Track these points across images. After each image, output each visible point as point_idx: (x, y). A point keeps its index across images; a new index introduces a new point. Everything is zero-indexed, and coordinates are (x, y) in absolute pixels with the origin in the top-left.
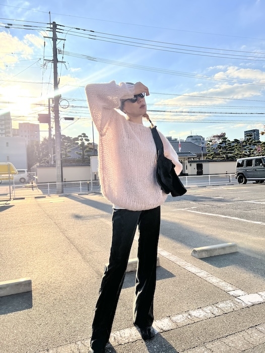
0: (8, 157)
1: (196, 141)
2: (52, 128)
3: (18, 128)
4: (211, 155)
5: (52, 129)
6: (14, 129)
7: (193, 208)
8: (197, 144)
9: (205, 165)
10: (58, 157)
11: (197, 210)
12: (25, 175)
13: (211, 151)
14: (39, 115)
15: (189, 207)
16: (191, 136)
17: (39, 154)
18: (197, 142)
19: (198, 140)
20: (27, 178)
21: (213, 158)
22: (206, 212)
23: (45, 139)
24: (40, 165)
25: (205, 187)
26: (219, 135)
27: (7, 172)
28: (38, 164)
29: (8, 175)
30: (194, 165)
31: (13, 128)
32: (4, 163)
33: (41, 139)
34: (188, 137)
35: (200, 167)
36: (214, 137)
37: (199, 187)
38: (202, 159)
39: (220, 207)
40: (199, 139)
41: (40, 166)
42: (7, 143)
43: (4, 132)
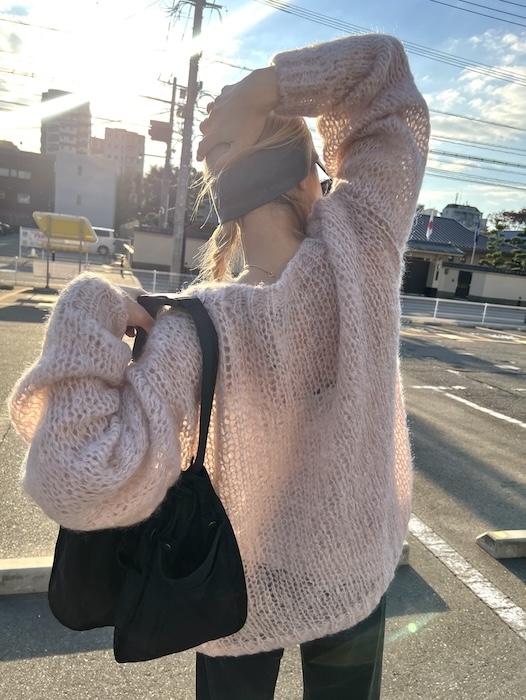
0: (79, 197)
1: (463, 216)
2: (174, 151)
3: (103, 137)
4: (496, 256)
5: (173, 155)
6: (95, 139)
7: (457, 387)
8: (463, 224)
9: (476, 277)
10: (179, 218)
11: (467, 397)
12: (109, 241)
13: (497, 247)
14: (152, 122)
15: (449, 382)
16: (455, 206)
17: (140, 201)
18: (465, 219)
19: (469, 217)
20: (112, 248)
21: (497, 264)
22: (488, 406)
23: (154, 170)
24: (141, 227)
25: (473, 327)
26: (517, 211)
27: (77, 237)
28: (136, 224)
29: (78, 243)
30: (455, 274)
31: (93, 136)
32: (74, 217)
33: (147, 170)
34: (449, 206)
35: (465, 279)
36: (505, 214)
37: (460, 326)
38: (472, 261)
39: (517, 397)
40: (471, 213)
41: (141, 230)
42: (80, 168)
43: (74, 141)
